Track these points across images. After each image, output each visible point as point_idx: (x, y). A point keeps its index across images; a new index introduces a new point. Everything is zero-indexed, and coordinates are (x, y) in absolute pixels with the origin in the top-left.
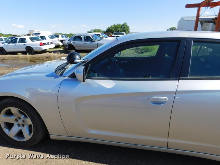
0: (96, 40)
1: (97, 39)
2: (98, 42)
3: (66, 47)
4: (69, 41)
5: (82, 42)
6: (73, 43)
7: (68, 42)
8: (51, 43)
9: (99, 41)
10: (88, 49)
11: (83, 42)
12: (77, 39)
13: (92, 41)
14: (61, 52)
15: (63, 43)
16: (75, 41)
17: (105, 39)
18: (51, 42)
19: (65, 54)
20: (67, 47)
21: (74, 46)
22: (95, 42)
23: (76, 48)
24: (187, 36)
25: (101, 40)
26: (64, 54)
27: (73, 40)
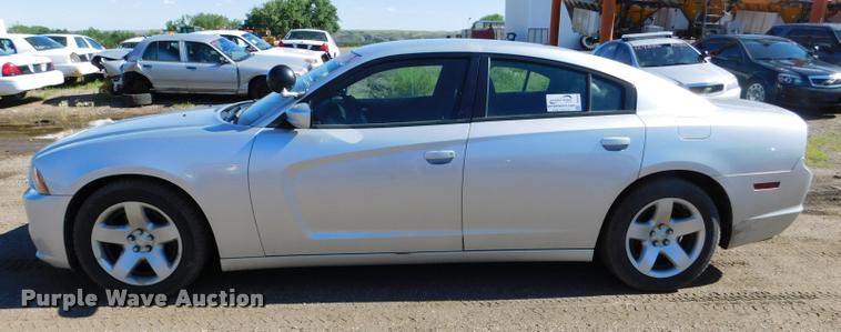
0: (230, 57)
1: (236, 55)
2: (240, 64)
3: (116, 83)
4: (126, 58)
5: (179, 64)
6: (145, 66)
7: (123, 62)
8: (50, 67)
9: (242, 59)
10: (201, 90)
11: (183, 64)
12: (160, 54)
13: (217, 59)
14: (98, 100)
15: (101, 67)
16: (151, 59)
17: (260, 52)
18: (49, 61)
19: (112, 106)
20: (120, 82)
21: (150, 77)
22: (228, 63)
23: (154, 86)
24: (480, 50)
25: (249, 56)
26: (108, 107)
27: (144, 58)
